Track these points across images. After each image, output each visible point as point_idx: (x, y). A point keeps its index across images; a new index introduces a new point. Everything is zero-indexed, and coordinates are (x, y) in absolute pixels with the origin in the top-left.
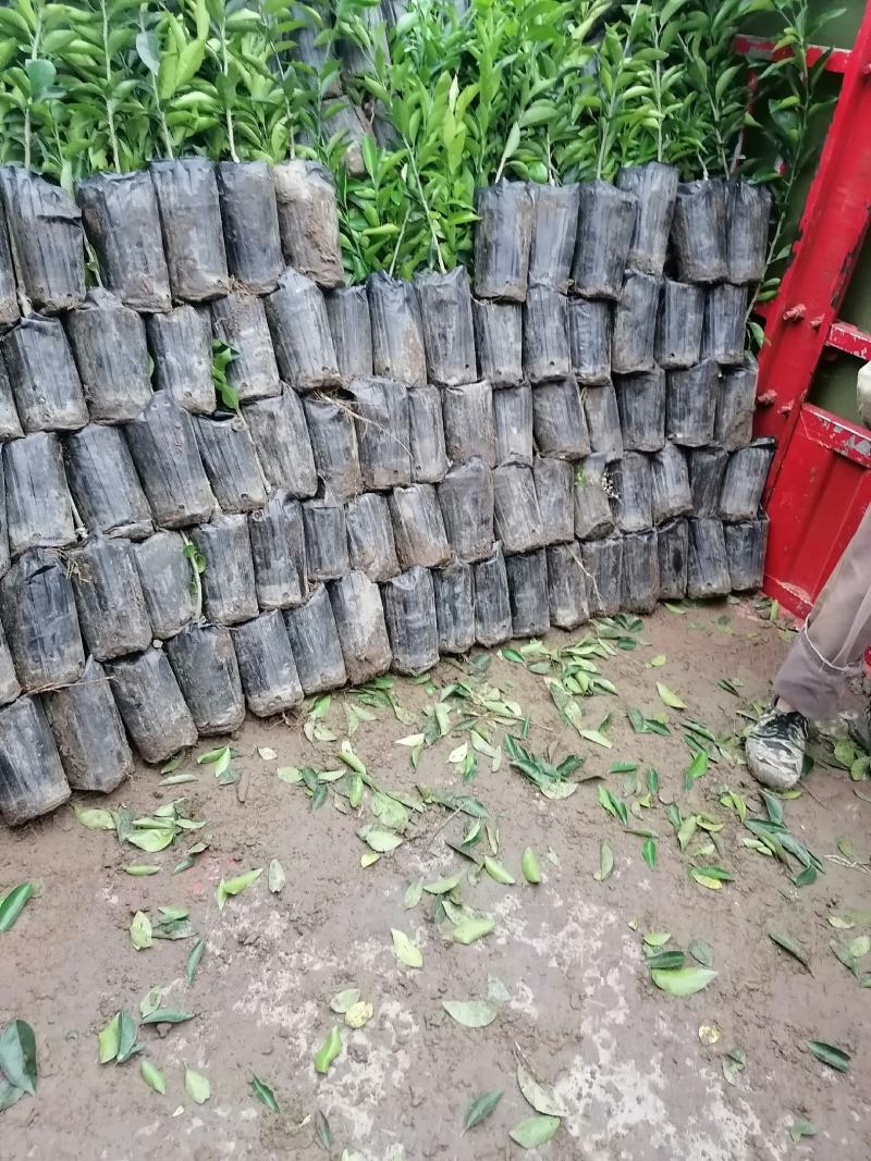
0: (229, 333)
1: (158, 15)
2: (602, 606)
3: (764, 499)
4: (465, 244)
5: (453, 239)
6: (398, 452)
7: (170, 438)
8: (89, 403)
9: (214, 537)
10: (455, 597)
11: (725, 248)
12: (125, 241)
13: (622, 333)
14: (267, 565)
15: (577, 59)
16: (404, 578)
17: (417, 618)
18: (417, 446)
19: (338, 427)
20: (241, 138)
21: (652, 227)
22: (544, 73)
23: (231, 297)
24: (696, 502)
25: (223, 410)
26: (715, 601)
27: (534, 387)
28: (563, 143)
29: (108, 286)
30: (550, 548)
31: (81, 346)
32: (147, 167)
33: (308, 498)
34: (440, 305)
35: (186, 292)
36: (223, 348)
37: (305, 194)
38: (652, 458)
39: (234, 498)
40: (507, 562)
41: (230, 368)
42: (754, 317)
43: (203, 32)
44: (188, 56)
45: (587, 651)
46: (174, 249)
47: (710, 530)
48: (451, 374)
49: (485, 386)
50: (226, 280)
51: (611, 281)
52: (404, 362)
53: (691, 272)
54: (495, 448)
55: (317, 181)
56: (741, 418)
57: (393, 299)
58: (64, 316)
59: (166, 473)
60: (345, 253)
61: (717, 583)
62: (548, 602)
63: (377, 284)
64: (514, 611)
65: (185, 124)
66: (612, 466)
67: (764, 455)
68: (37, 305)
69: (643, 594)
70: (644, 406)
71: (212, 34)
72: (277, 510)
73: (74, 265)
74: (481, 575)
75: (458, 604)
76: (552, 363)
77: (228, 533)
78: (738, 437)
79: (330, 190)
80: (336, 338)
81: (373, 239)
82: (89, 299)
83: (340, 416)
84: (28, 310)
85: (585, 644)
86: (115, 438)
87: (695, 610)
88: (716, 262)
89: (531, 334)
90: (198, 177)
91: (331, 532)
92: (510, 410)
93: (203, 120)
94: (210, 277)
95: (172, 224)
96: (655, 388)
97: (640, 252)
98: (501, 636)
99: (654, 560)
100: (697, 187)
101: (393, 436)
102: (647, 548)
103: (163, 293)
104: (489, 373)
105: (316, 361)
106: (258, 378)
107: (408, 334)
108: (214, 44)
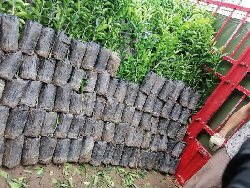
0: (88, 78)
1: (102, 17)
2: (140, 165)
3: (181, 155)
4: (141, 80)
5: (139, 78)
6: (111, 114)
7: (66, 93)
8: (53, 79)
9: (65, 117)
10: (110, 151)
11: (189, 102)
12: (77, 53)
13: (165, 109)
14: (73, 128)
15: (174, 57)
16: (101, 142)
17: (100, 153)
18: (116, 115)
19: (101, 104)
20: (108, 44)
21: (177, 92)
22: (167, 57)
23: (92, 71)
24: (167, 149)
25: (80, 92)
26: (164, 174)
27: (144, 112)
28: (166, 70)
29: (69, 59)
30: (134, 148)
31: (57, 68)
32: (87, 41)
33: (89, 117)
34: (132, 89)
35: (84, 66)
36: (86, 80)
37: (115, 59)
38: (162, 136)
39: (73, 111)
40: (124, 147)
41: (85, 84)
42: (190, 117)
43: (109, 23)
44: (105, 26)
45: (133, 175)
46: (86, 58)
47: (168, 157)
48: (129, 103)
49: (134, 108)
50: (93, 68)
51: (166, 98)
52: (120, 97)
53: (181, 103)
54: (131, 122)
55: (118, 58)
56: (182, 136)
57: (123, 84)
58: (57, 61)
59: (61, 100)
60: (118, 72)
61: (166, 170)
62: (129, 160)
63: (121, 80)
64: (121, 159)
65: (98, 37)
66: (153, 135)
67: (184, 145)
68: (52, 57)
69: (150, 166)
70: (164, 125)
71: (110, 24)
72: (81, 117)
73: (64, 53)
74: (118, 148)
75: (110, 153)
76: (149, 109)
77: (68, 118)
78: (180, 139)
79: (120, 60)
80: (109, 87)
81: (124, 72)
82: (64, 60)
83: (103, 103)
84: (50, 57)
85: (134, 173)
86: (55, 88)
87: (159, 174)
88: (187, 103)
89: (147, 102)
90: (96, 47)
91: (90, 126)
92: (137, 115)
93: (102, 38)
94: (90, 66)
95: (87, 53)
96: (167, 122)
97: (173, 95)
98: (116, 164)
99: (154, 159)
100: (188, 88)
101: (112, 111)
102: (154, 156)
103: (79, 65)
104: (136, 106)
105: (103, 90)
106: (90, 88)
107: (123, 92)
108: (110, 26)
